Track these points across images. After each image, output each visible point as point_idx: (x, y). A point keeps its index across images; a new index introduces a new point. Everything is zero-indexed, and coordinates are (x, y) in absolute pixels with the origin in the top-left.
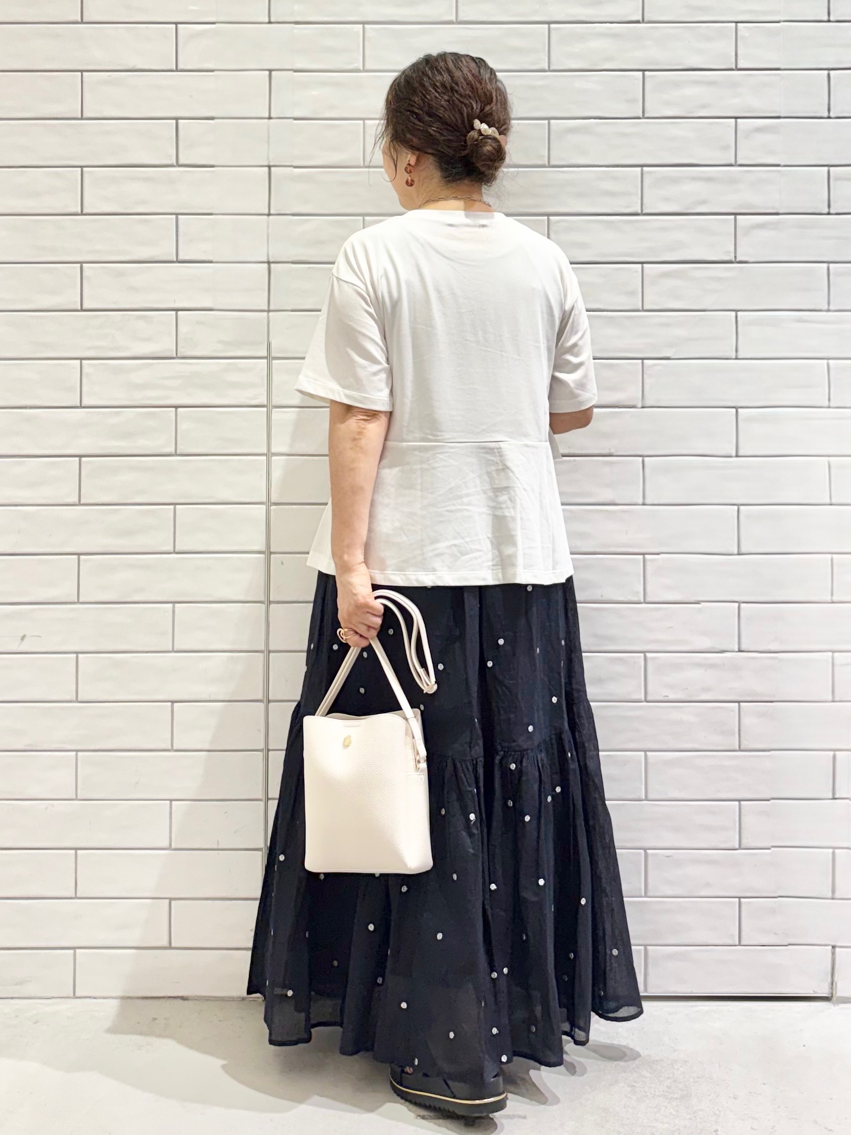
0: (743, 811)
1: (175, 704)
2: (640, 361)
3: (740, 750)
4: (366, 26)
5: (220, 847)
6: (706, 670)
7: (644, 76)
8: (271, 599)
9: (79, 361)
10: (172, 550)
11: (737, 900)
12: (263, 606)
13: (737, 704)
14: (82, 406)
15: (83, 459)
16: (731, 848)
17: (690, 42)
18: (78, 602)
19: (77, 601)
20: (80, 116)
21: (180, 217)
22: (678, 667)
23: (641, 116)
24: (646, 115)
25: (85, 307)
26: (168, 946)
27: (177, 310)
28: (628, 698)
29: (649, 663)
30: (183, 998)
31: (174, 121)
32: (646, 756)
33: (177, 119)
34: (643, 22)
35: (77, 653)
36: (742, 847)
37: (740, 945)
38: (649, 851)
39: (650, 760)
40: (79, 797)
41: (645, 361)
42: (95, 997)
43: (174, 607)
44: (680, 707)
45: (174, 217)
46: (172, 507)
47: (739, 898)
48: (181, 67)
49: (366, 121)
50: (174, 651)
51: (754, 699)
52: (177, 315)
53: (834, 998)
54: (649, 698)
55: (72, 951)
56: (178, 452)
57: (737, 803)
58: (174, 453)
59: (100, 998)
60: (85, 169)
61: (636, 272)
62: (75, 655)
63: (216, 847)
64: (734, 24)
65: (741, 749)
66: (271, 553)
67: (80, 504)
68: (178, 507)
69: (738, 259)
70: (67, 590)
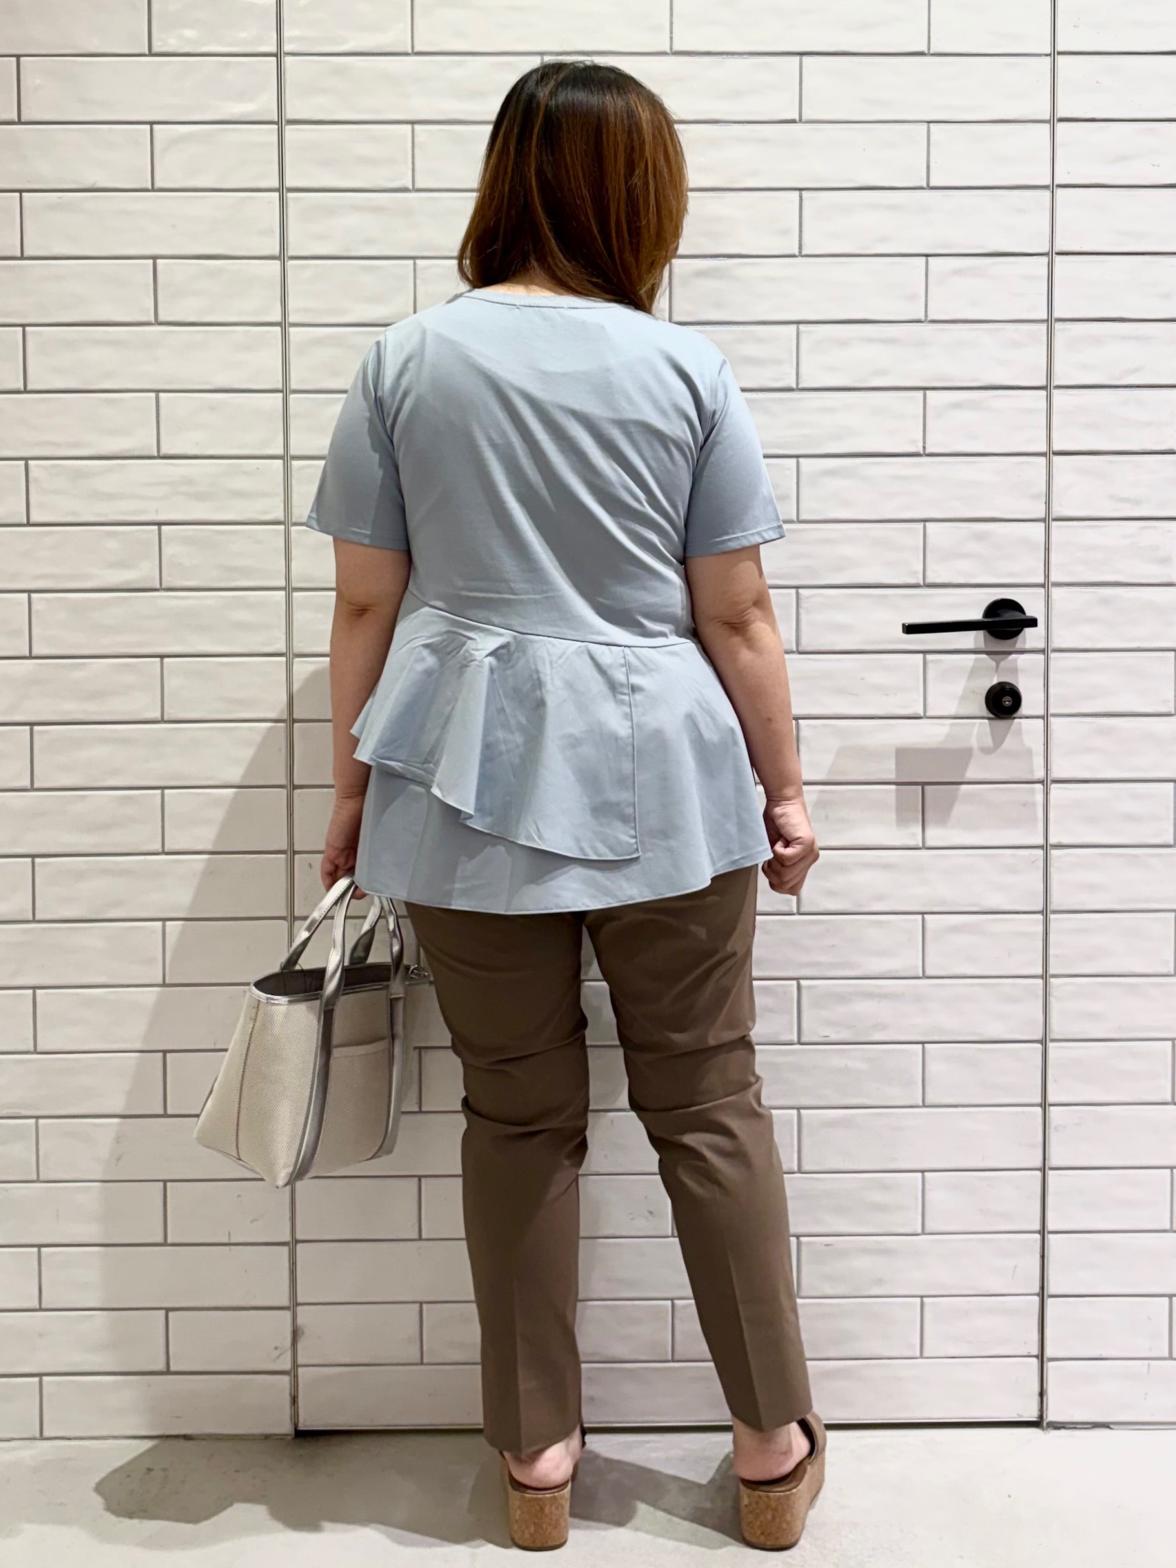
0: (927, 1186)
1: (168, 1055)
2: (794, 591)
3: (924, 1106)
4: (417, 127)
5: (233, 1241)
6: (879, 1002)
7: (801, 197)
8: (296, 914)
9: (26, 595)
10: (160, 850)
11: (919, 1300)
12: (284, 924)
13: (921, 1046)
14: (33, 655)
15: (36, 728)
16: (912, 1233)
17: (864, 150)
18: (34, 921)
19: (31, 919)
20: (19, 255)
21: (161, 395)
22: (842, 998)
23: (797, 254)
24: (804, 253)
25: (33, 519)
26: (165, 1370)
27: (160, 524)
28: (774, 1040)
29: (804, 992)
30: (186, 1437)
31: (151, 261)
32: (799, 1116)
33: (155, 258)
34: (800, 120)
35: (34, 988)
36: (927, 1230)
37: (922, 1357)
38: (802, 1239)
39: (804, 1120)
40: (42, 1178)
41: (800, 591)
42: (68, 1437)
43: (164, 927)
44: (845, 1050)
45: (153, 395)
46: (159, 791)
47: (922, 1297)
48: (158, 185)
49: (418, 261)
50: (164, 985)
51: (944, 1039)
52: (160, 530)
53: (1045, 1424)
54: (804, 1039)
55: (36, 1379)
56: (166, 718)
57: (920, 1174)
58: (160, 719)
59: (76, 1438)
60: (28, 329)
61: (789, 469)
62: (31, 991)
63: (226, 1240)
64: (926, 124)
65: (927, 1102)
66: (295, 853)
67: (33, 789)
68: (166, 791)
69: (927, 451)
70: (18, 904)
